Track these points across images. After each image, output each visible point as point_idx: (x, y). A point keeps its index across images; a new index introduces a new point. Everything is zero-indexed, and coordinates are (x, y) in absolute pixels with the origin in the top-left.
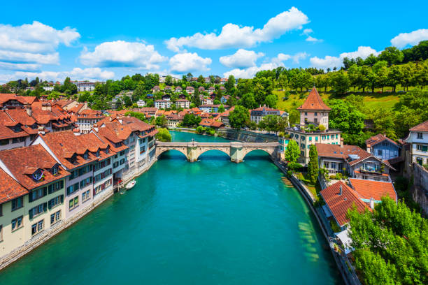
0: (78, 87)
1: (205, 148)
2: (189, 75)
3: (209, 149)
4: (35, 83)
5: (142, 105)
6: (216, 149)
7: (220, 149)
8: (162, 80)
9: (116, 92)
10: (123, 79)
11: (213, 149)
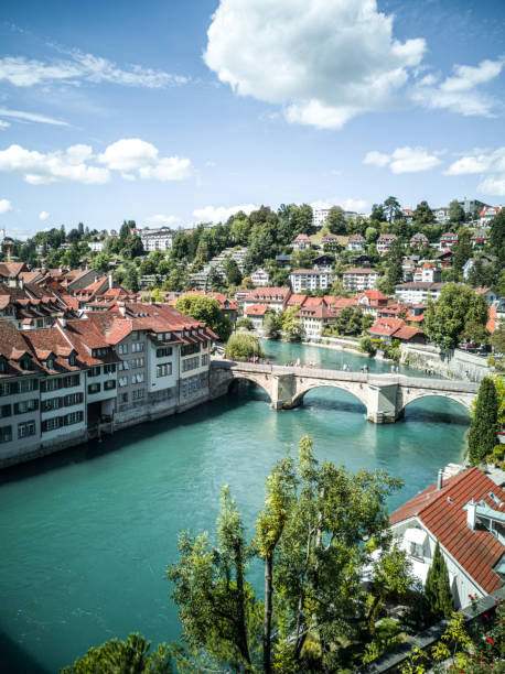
0: (144, 242)
1: (310, 381)
2: (392, 202)
3: (318, 383)
4: (76, 235)
5: (264, 282)
6: (334, 384)
7: (342, 385)
8: (319, 219)
9: (212, 252)
10: (232, 219)
11: (327, 383)
